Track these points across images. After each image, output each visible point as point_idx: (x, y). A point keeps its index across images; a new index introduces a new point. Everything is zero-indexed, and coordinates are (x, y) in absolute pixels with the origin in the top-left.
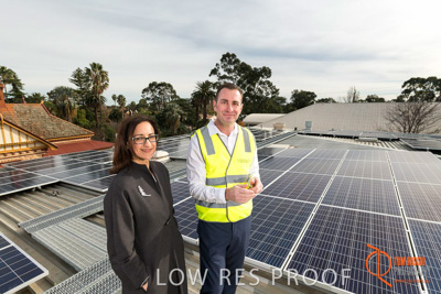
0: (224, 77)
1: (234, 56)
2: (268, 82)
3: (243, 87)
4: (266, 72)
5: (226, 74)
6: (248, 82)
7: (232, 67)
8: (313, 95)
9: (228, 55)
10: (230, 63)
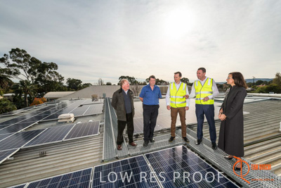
0: (14, 65)
1: (24, 51)
2: (55, 72)
3: (35, 74)
4: (53, 66)
5: (15, 63)
6: (39, 71)
7: (22, 59)
8: (80, 82)
9: (18, 50)
10: (20, 55)
